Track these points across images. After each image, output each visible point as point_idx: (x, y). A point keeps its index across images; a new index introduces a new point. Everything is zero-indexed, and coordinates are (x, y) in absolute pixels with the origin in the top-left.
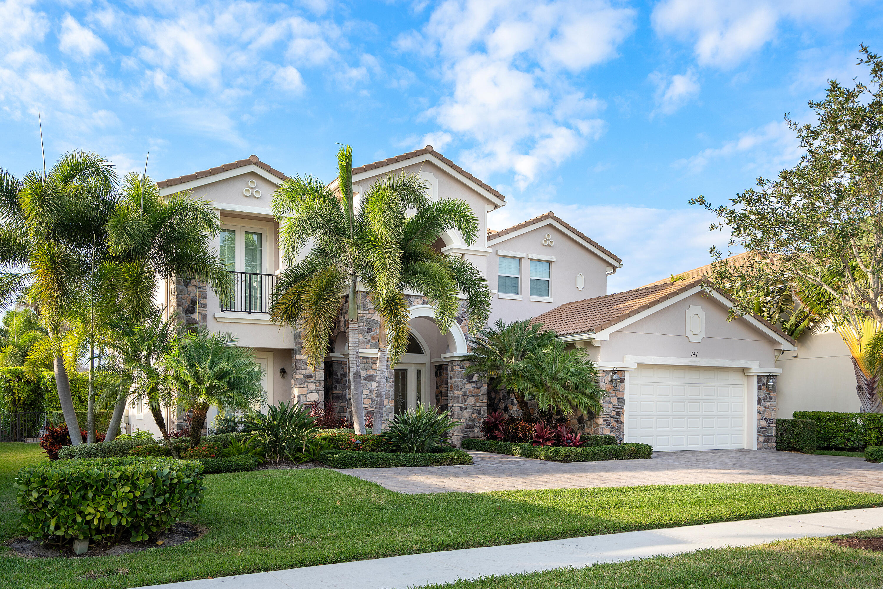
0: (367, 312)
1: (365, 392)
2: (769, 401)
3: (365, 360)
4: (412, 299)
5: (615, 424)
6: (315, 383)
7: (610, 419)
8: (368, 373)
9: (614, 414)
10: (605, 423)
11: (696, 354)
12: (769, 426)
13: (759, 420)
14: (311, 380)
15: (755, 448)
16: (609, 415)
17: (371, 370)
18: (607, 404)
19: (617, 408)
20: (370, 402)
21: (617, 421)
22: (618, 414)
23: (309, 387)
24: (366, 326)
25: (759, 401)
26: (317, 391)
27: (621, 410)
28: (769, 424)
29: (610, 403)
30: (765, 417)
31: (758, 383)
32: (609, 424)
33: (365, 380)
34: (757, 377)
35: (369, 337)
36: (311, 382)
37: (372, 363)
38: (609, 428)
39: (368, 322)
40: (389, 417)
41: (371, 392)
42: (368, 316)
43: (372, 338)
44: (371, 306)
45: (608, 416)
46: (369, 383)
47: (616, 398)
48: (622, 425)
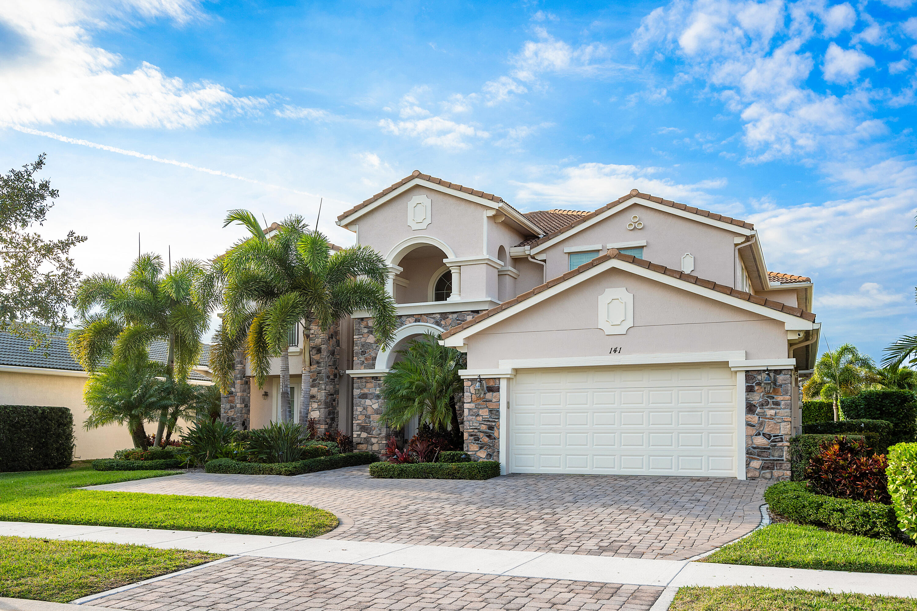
0: (361, 336)
1: (360, 409)
2: (772, 409)
3: (359, 380)
4: (404, 319)
5: (486, 439)
6: (317, 402)
7: (478, 434)
8: (362, 392)
9: (484, 428)
10: (472, 438)
11: (618, 350)
12: (775, 446)
13: (749, 437)
14: (315, 400)
15: (742, 477)
16: (476, 429)
17: (364, 389)
18: (474, 417)
19: (489, 421)
20: (364, 417)
21: (489, 436)
22: (491, 428)
23: (313, 406)
24: (361, 349)
25: (750, 408)
26: (319, 409)
27: (494, 424)
28: (772, 441)
29: (478, 415)
30: (766, 431)
31: (747, 382)
32: (477, 439)
33: (359, 398)
34: (743, 375)
35: (363, 359)
36: (314, 402)
37: (365, 382)
38: (478, 444)
39: (363, 346)
40: (381, 431)
41: (364, 409)
42: (363, 340)
43: (366, 359)
44: (366, 330)
45: (476, 431)
46: (363, 401)
47: (487, 410)
48: (497, 441)
